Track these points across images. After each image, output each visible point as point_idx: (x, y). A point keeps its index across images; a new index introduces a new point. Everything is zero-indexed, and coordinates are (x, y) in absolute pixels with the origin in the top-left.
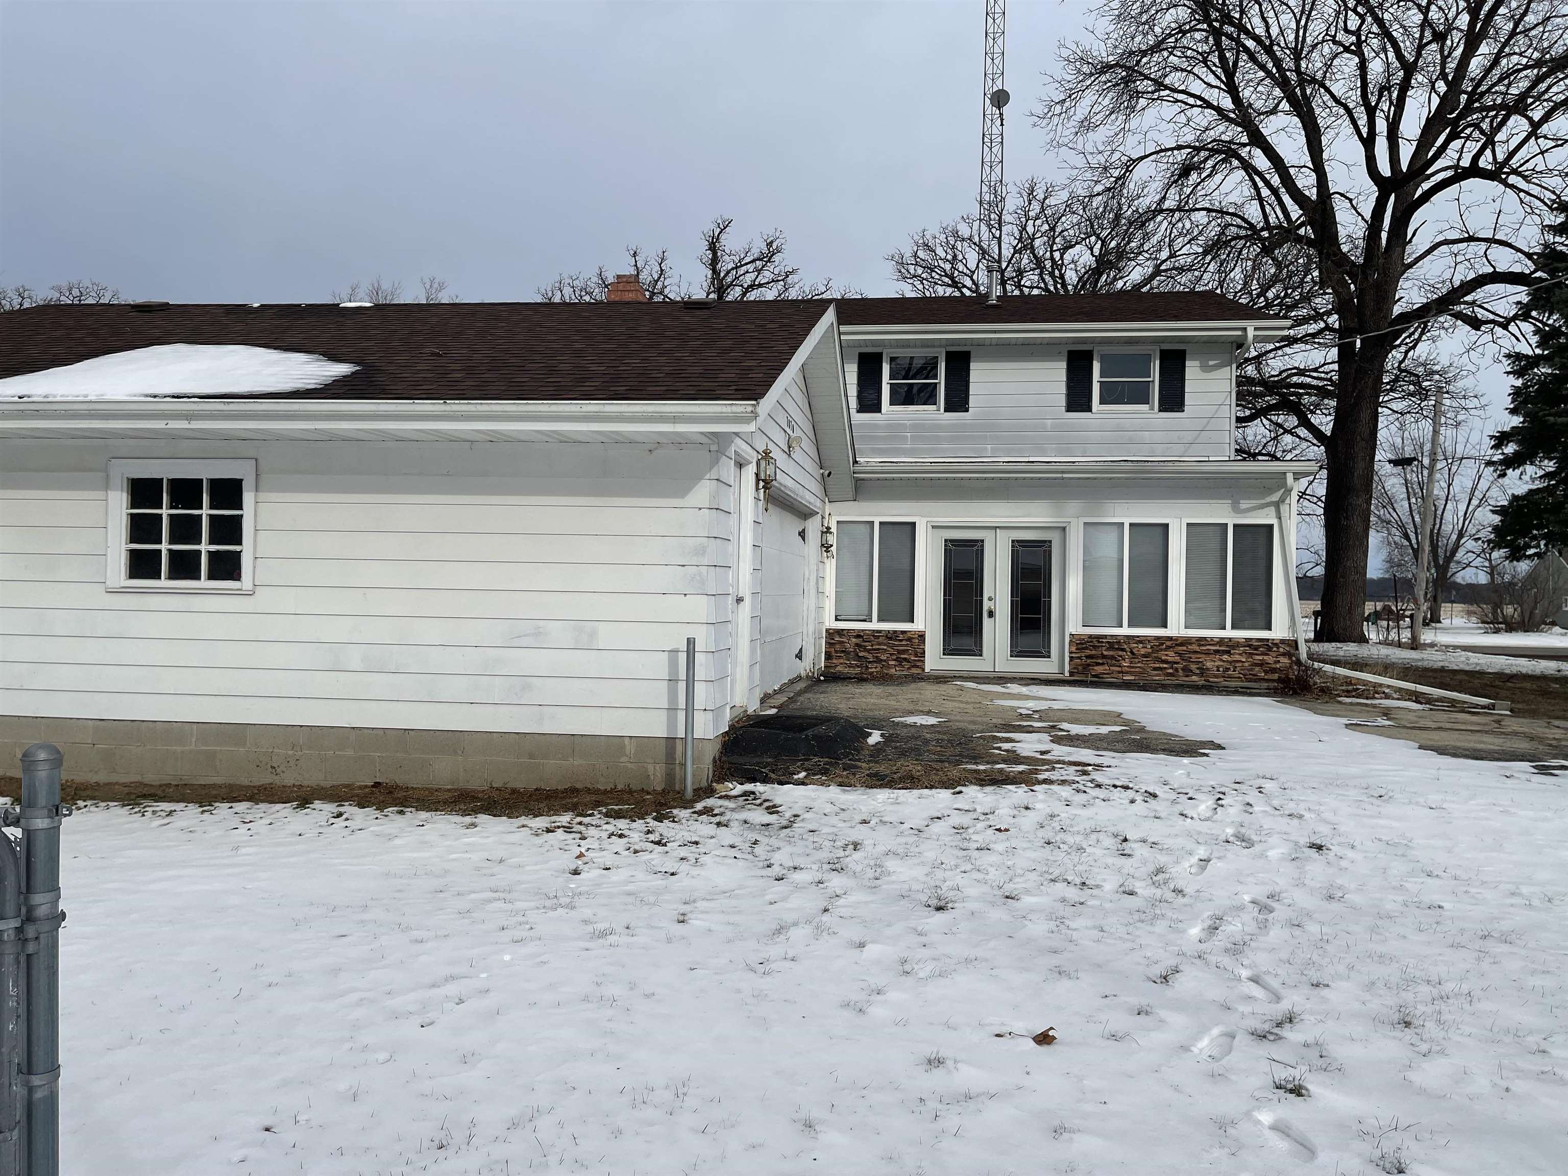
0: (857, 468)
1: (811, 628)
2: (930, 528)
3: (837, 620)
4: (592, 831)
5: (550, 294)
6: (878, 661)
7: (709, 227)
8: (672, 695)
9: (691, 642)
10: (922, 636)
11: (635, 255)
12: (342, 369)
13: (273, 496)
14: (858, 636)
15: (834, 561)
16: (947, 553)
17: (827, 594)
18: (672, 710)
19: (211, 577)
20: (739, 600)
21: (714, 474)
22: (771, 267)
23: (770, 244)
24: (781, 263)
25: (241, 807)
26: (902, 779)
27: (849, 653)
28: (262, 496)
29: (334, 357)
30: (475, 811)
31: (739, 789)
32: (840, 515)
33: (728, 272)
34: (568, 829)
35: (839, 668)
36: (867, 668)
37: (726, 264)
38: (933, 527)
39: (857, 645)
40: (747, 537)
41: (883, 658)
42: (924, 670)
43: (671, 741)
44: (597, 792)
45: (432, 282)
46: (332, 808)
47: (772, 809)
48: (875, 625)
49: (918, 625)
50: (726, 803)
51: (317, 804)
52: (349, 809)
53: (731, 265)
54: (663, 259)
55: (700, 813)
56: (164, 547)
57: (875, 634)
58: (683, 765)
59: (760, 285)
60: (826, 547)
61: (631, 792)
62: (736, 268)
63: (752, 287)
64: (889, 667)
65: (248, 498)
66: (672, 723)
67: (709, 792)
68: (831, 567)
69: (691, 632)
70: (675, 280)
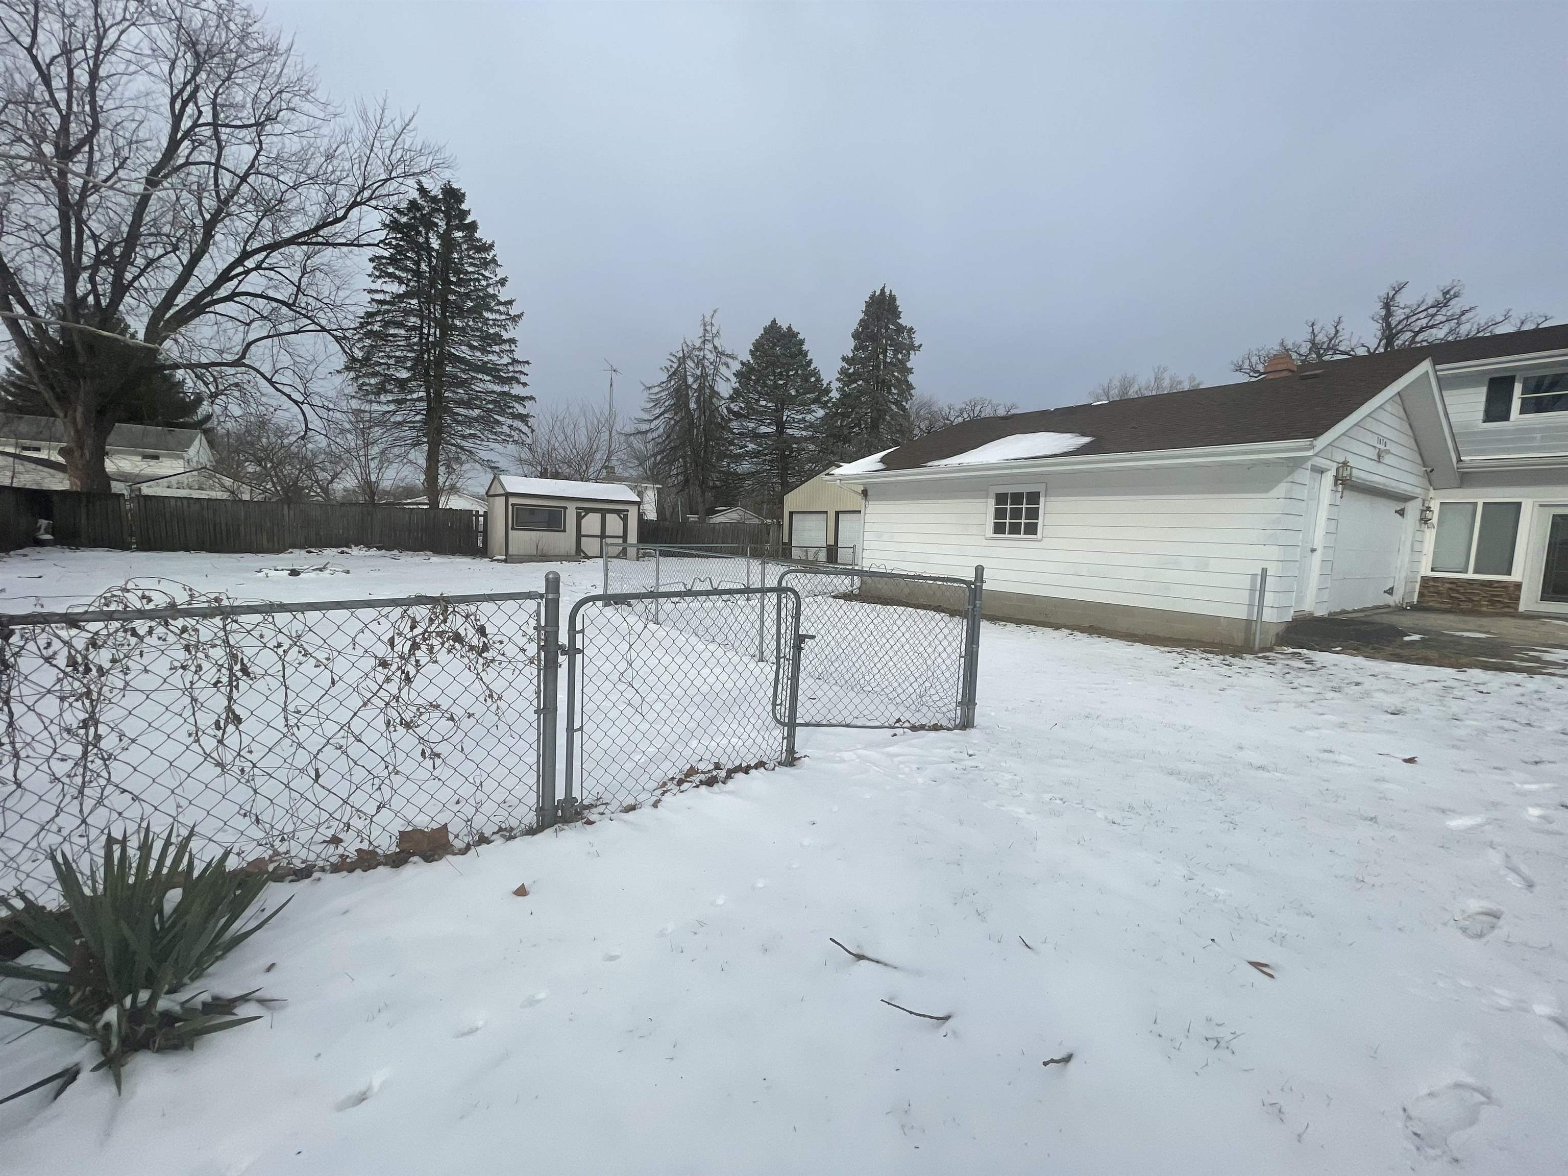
0: (1461, 465)
1: (1403, 575)
2: (1537, 508)
3: (1433, 570)
4: (1192, 656)
5: (1240, 363)
6: (1471, 600)
7: (1384, 290)
8: (1252, 597)
9: (1264, 571)
10: (1518, 586)
11: (1313, 325)
12: (1086, 440)
13: (1052, 499)
14: (1451, 583)
15: (1433, 532)
16: (1554, 525)
17: (1425, 552)
18: (1251, 605)
19: (1025, 534)
20: (1313, 550)
21: (1290, 479)
22: (1444, 311)
23: (1445, 293)
24: (1456, 306)
25: (1032, 627)
26: (1418, 659)
27: (1442, 594)
28: (1048, 498)
29: (1084, 434)
30: (1135, 641)
31: (1291, 650)
32: (1443, 498)
33: (1400, 322)
34: (1179, 653)
35: (1431, 604)
36: (1459, 605)
37: (1399, 315)
38: (1541, 506)
39: (1450, 589)
40: (1323, 513)
41: (1475, 599)
42: (1517, 609)
43: (1249, 622)
44: (1203, 642)
45: (1159, 368)
46: (1070, 632)
47: (1309, 662)
48: (1470, 575)
49: (1516, 576)
50: (1280, 656)
51: (1063, 629)
52: (1076, 633)
53: (1403, 317)
54: (1338, 323)
55: (1259, 658)
56: (1007, 521)
57: (1470, 582)
58: (1255, 634)
59: (1432, 327)
60: (1425, 521)
61: (1222, 644)
62: (1408, 318)
63: (1422, 330)
64: (1481, 606)
65: (1042, 500)
66: (1250, 612)
67: (1271, 650)
68: (1430, 536)
69: (1265, 565)
70: (1347, 336)
